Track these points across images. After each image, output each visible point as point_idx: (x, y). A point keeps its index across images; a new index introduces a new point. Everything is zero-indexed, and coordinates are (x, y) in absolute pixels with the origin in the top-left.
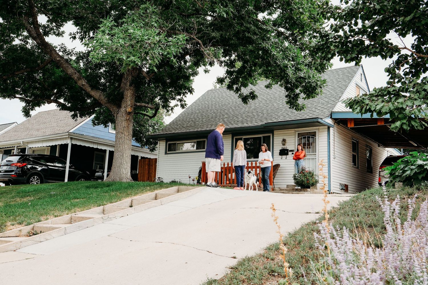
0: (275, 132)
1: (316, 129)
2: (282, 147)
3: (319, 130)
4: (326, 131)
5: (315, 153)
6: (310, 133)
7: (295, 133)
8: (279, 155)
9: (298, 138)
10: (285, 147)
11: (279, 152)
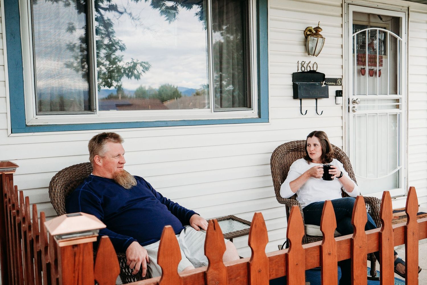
1: (401, 8)
2: (300, 62)
3: (410, 13)
4: (423, 23)
5: (396, 94)
6: (381, 19)
7: (342, 6)
8: (292, 98)
9: (355, 34)
10: (310, 62)
11: (289, 81)
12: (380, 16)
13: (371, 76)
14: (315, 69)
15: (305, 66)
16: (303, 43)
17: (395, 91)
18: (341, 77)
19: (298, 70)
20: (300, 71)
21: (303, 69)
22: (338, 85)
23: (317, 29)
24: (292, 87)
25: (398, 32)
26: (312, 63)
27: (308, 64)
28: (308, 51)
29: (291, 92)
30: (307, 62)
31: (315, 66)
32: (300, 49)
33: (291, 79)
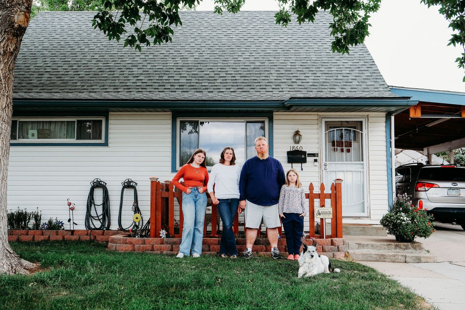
0: (277, 116)
1: (363, 116)
2: (292, 146)
3: (369, 118)
4: (383, 122)
5: (360, 161)
6: (348, 123)
7: (318, 120)
8: (287, 162)
9: (327, 132)
10: (297, 147)
11: (285, 155)
12: (347, 122)
13: (348, 152)
14: (301, 149)
18: (318, 153)
19: (291, 150)
20: (292, 150)
21: (294, 149)
22: (315, 157)
23: (297, 132)
24: (287, 158)
25: (360, 129)
26: (299, 147)
27: (296, 147)
28: (294, 142)
29: (286, 160)
31: (301, 148)
32: (292, 141)
33: (287, 154)
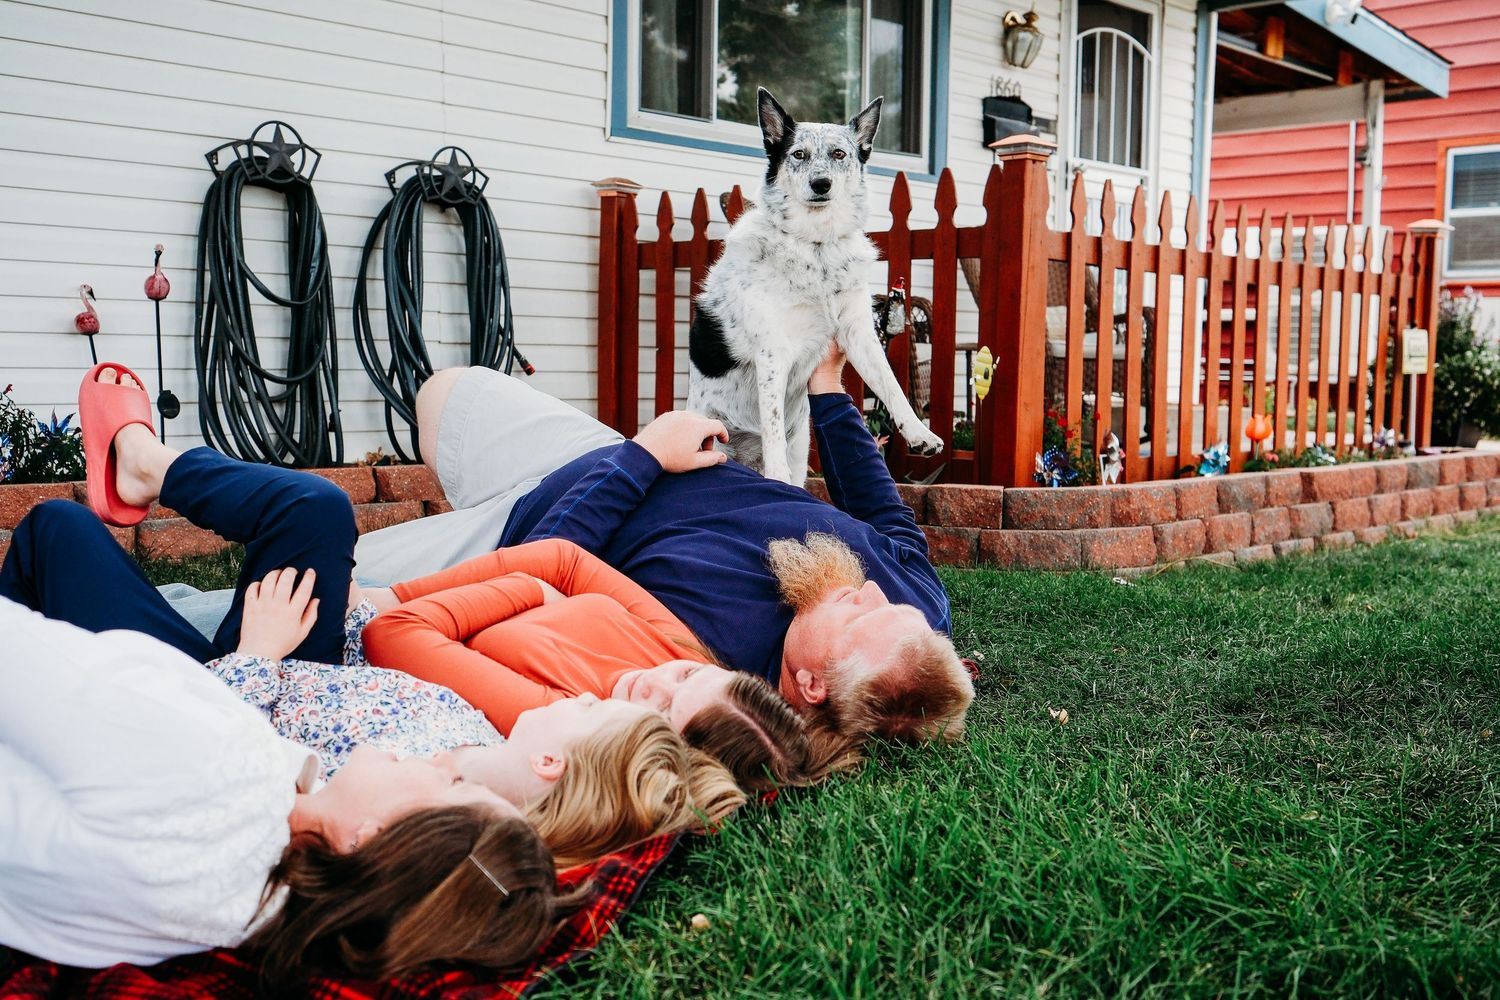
2: (994, 78)
3: (1167, 9)
4: (1190, 32)
5: (1139, 166)
8: (980, 145)
9: (1081, 36)
10: (1010, 80)
11: (978, 113)
14: (1017, 94)
15: (1002, 86)
16: (998, 41)
17: (1136, 161)
18: (1054, 118)
19: (992, 92)
20: (994, 95)
21: (999, 92)
22: (1050, 133)
23: (1030, 17)
24: (980, 124)
25: (1145, 42)
26: (1013, 82)
27: (1007, 83)
28: (1009, 58)
29: (978, 134)
30: (1005, 80)
31: (1018, 87)
33: (981, 108)
